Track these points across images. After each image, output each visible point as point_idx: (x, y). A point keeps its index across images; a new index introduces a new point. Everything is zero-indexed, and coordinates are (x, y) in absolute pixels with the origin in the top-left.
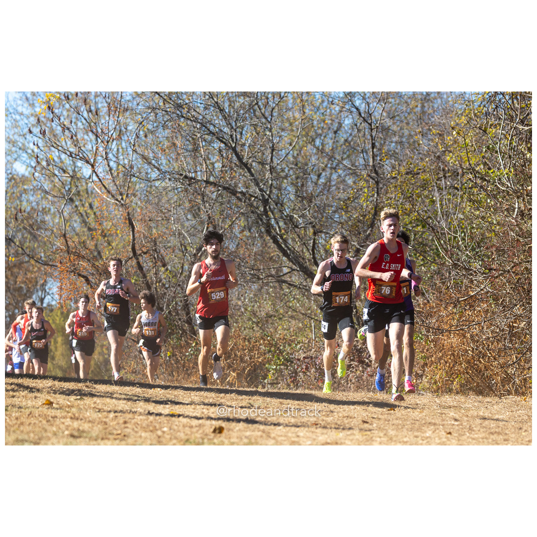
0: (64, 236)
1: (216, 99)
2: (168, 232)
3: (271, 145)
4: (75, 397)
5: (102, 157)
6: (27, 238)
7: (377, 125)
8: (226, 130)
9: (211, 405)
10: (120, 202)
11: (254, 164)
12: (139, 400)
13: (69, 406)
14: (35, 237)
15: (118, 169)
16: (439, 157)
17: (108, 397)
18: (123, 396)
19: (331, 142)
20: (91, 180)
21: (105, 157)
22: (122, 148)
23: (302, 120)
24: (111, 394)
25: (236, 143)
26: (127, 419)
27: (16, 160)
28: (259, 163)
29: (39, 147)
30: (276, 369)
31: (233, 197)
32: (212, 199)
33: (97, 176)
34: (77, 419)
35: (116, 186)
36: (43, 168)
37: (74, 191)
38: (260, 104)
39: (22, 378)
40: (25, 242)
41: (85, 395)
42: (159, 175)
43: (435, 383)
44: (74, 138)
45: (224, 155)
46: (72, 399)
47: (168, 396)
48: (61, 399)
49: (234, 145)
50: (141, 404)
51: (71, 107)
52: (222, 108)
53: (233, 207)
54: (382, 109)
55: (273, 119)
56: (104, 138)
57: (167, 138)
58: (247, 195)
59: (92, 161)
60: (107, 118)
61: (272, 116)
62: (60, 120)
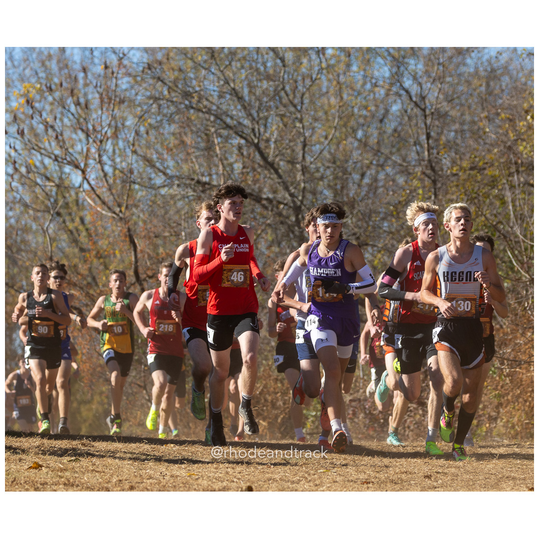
0: (51, 258)
1: (232, 85)
3: (302, 139)
4: (69, 458)
5: (95, 160)
7: (433, 110)
8: (246, 122)
9: (237, 463)
10: (118, 215)
11: (281, 163)
12: (148, 460)
13: (61, 470)
14: (14, 261)
15: (114, 175)
16: (510, 148)
17: (110, 456)
18: (129, 455)
19: (375, 133)
20: (81, 189)
21: (98, 160)
22: (120, 150)
23: (340, 107)
24: (113, 452)
25: (258, 138)
26: (133, 484)
28: (289, 162)
29: (16, 150)
30: (315, 416)
31: (257, 206)
33: (89, 183)
34: (73, 485)
35: (113, 195)
36: (22, 176)
37: (61, 203)
38: (287, 88)
41: (81, 455)
42: (165, 181)
43: (513, 427)
44: (60, 137)
45: (245, 153)
46: (65, 461)
47: (184, 453)
48: (52, 461)
49: (256, 141)
50: (150, 464)
51: (54, 99)
52: (240, 95)
53: (258, 217)
54: (438, 91)
55: (304, 107)
56: (96, 137)
57: (174, 134)
58: (275, 202)
59: (82, 165)
60: (100, 112)
61: (302, 103)
62: (41, 116)
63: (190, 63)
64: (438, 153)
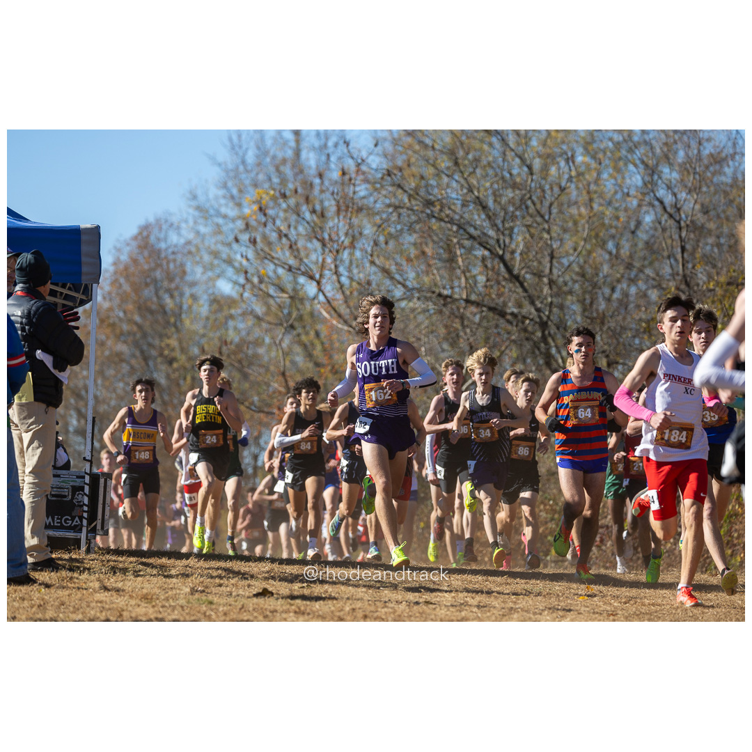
0: (283, 374)
1: (476, 193)
3: (549, 252)
4: (300, 585)
5: (330, 270)
7: (688, 222)
8: (491, 233)
9: (477, 592)
11: (528, 276)
13: (293, 597)
14: (245, 376)
15: (351, 285)
17: (343, 584)
19: (627, 246)
21: (334, 271)
22: (357, 260)
23: (590, 217)
25: (503, 250)
26: (367, 613)
27: (219, 276)
28: (534, 274)
29: (248, 260)
31: (502, 321)
32: (475, 323)
34: (303, 613)
35: (350, 308)
37: (294, 315)
38: (534, 198)
39: (231, 560)
42: (405, 293)
44: (294, 247)
45: (489, 265)
46: (296, 588)
49: (501, 253)
50: (386, 592)
51: (289, 206)
52: (484, 204)
53: (502, 332)
54: (693, 202)
55: (552, 217)
56: (332, 246)
57: (415, 244)
58: (520, 317)
59: (317, 276)
60: (336, 221)
61: (550, 214)
62: (274, 224)
63: (431, 170)
64: (693, 267)
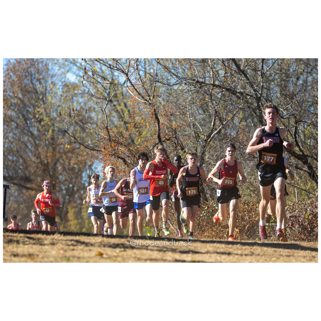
0: (107, 128)
2: (185, 124)
4: (119, 249)
6: (77, 130)
11: (248, 71)
12: (167, 251)
14: (83, 129)
20: (126, 85)
21: (136, 68)
27: (68, 71)
28: (253, 70)
30: (268, 226)
31: (234, 96)
32: (218, 98)
33: (131, 82)
35: (145, 89)
36: (89, 77)
37: (113, 94)
39: (79, 235)
40: (76, 133)
41: (127, 248)
42: (177, 81)
45: (227, 64)
47: (189, 247)
48: (109, 251)
50: (169, 253)
58: (244, 94)
59: (127, 71)
